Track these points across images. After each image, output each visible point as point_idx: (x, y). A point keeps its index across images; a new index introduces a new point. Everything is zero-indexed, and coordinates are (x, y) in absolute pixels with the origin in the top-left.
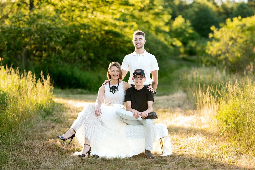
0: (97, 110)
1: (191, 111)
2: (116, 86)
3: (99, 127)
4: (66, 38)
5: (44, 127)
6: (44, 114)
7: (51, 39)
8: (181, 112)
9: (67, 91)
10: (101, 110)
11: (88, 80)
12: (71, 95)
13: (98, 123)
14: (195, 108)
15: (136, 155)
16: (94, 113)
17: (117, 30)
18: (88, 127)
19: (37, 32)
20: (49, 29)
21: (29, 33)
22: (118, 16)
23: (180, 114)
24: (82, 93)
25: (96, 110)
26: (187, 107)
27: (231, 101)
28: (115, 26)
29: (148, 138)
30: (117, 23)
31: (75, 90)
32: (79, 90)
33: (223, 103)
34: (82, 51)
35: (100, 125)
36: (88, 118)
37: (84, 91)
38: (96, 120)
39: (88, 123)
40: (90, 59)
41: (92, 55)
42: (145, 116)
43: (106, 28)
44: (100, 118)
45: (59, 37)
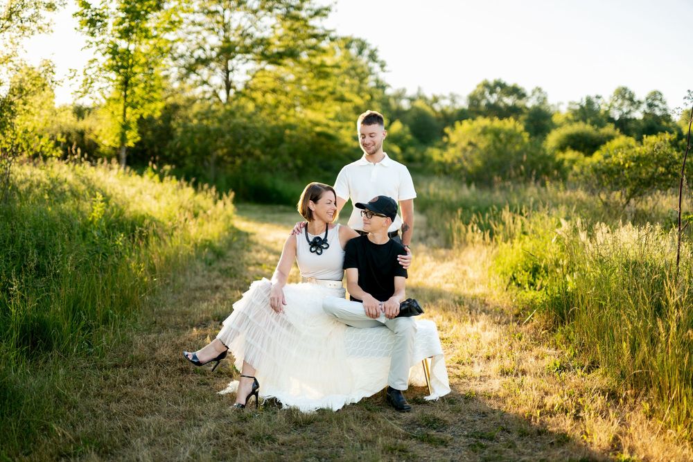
0: (276, 296)
1: (442, 252)
2: (322, 236)
3: (280, 336)
4: (267, 140)
5: (201, 289)
6: (211, 257)
7: (246, 141)
8: (427, 252)
10: (283, 297)
12: (268, 216)
13: (277, 325)
14: (448, 245)
15: (369, 395)
16: (269, 305)
17: (331, 132)
18: (252, 338)
19: (229, 132)
20: (245, 128)
21: (219, 134)
22: (332, 115)
23: (428, 258)
24: (284, 211)
25: (271, 296)
26: (434, 241)
28: (328, 126)
29: (398, 362)
30: (331, 123)
31: (276, 208)
32: (281, 207)
35: (284, 330)
36: (255, 317)
37: (288, 208)
38: (273, 320)
39: (254, 329)
40: (297, 167)
41: (299, 162)
42: (394, 312)
43: (318, 129)
44: (284, 313)
45: (256, 139)
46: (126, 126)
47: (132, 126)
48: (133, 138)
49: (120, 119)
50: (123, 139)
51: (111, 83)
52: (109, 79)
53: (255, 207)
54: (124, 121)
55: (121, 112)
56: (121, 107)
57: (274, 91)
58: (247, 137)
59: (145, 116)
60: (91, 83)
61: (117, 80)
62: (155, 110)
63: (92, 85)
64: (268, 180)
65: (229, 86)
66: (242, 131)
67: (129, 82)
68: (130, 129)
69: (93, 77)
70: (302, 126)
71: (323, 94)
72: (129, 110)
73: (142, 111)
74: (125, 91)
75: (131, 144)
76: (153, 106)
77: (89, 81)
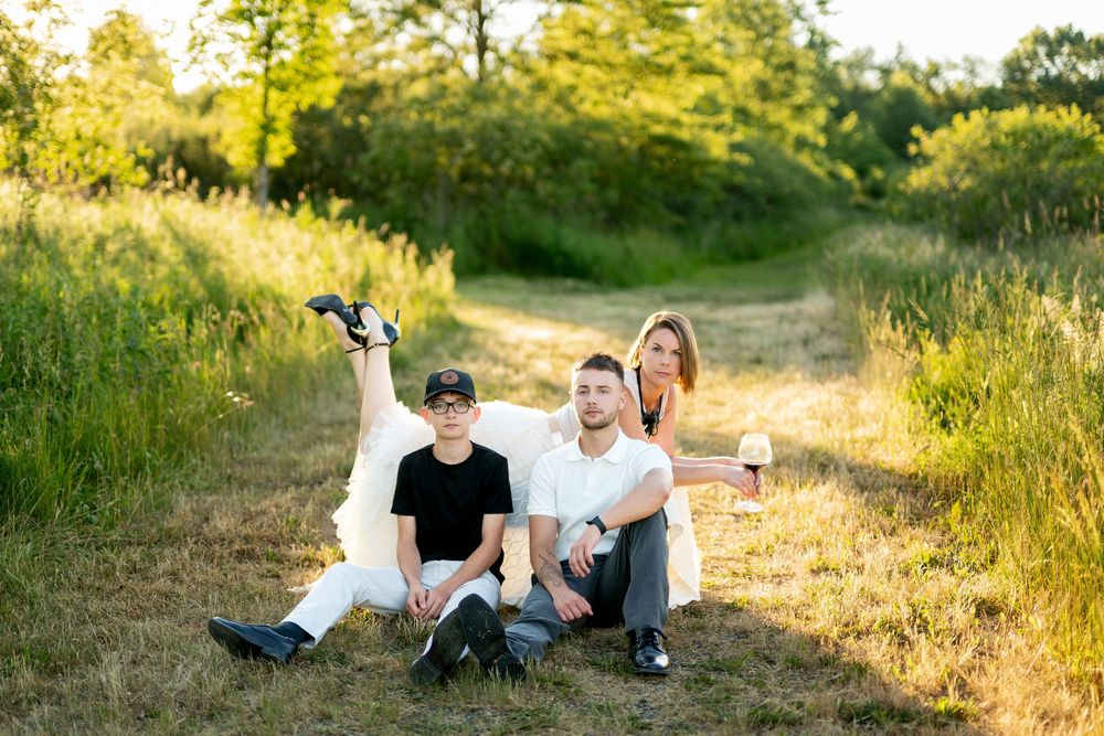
4: (548, 153)
9: (542, 284)
11: (597, 258)
12: (538, 299)
17: (684, 134)
21: (453, 140)
22: (689, 103)
24: (575, 291)
27: (956, 344)
28: (676, 123)
30: (685, 118)
32: (570, 283)
33: (932, 347)
34: (587, 186)
37: (583, 285)
41: (614, 194)
43: (659, 130)
45: (525, 149)
46: (267, 127)
47: (279, 125)
48: (280, 149)
49: (256, 111)
50: (261, 151)
51: (240, 43)
52: (235, 37)
53: (518, 283)
54: (265, 115)
55: (260, 100)
56: (260, 90)
57: (573, 56)
58: (507, 145)
59: (304, 106)
60: (203, 44)
61: (251, 39)
62: (325, 93)
63: (206, 47)
64: (545, 230)
65: (482, 46)
66: (498, 135)
67: (274, 42)
68: (275, 131)
69: (206, 33)
70: (626, 124)
71: (665, 60)
72: (274, 94)
73: (296, 97)
74: (267, 57)
75: (276, 159)
76: (320, 87)
77: (199, 40)
